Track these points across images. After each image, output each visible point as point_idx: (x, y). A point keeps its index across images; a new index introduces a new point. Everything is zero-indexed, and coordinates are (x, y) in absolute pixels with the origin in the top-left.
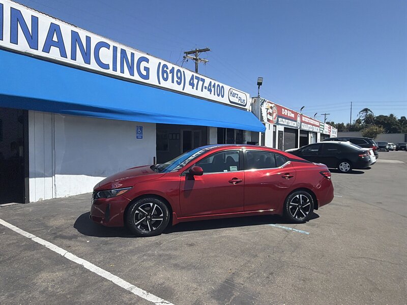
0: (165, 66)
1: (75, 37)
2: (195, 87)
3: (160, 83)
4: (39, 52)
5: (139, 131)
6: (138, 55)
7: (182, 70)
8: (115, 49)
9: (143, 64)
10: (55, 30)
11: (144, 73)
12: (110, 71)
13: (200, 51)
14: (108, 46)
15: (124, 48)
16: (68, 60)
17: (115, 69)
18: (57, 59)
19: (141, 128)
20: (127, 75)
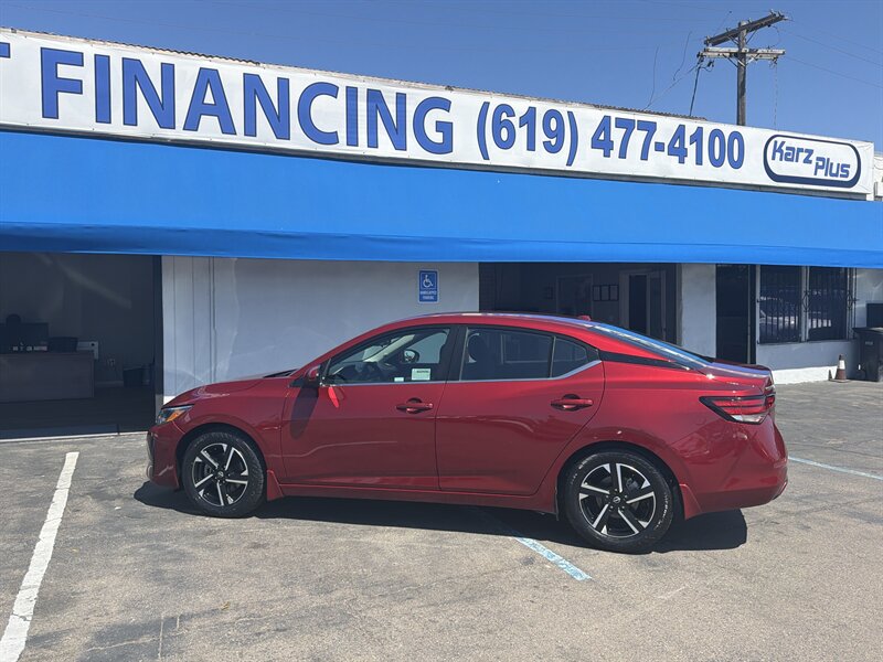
0: (503, 108)
1: (253, 86)
2: (615, 152)
3: (486, 157)
4: (179, 133)
5: (427, 284)
6: (416, 95)
7: (563, 109)
8: (352, 93)
9: (434, 116)
10: (208, 81)
11: (437, 138)
12: (341, 147)
13: (753, 27)
14: (331, 90)
15: (375, 84)
16: (240, 139)
17: (352, 140)
18: (214, 140)
19: (433, 276)
20: (386, 148)
